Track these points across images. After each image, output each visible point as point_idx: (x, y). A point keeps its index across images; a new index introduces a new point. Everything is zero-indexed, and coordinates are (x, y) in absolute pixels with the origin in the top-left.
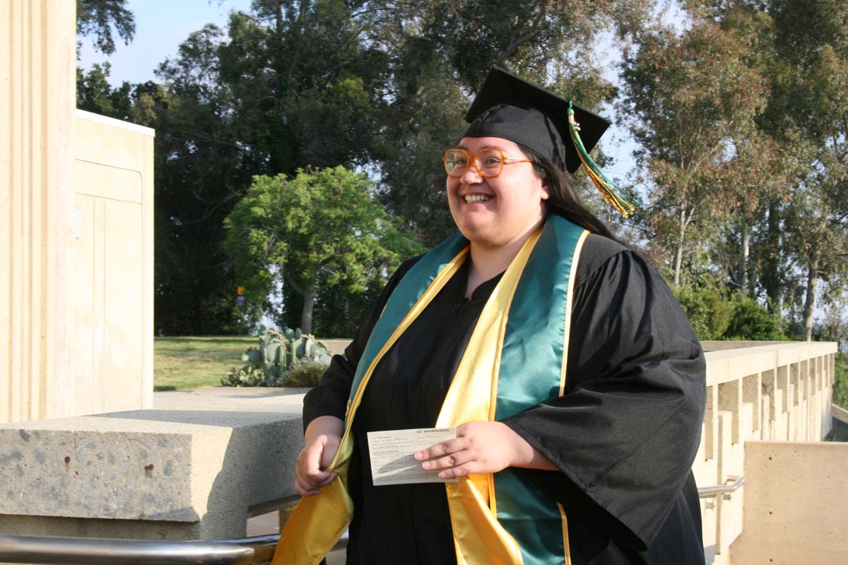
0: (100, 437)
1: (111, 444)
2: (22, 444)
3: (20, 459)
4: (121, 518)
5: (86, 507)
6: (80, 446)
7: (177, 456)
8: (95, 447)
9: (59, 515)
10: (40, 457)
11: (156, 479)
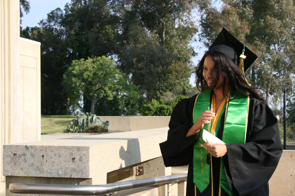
0: (55, 148)
1: (59, 150)
2: (26, 150)
3: (25, 156)
4: (63, 177)
5: (50, 173)
6: (48, 151)
7: (84, 154)
8: (53, 151)
9: (40, 176)
10: (33, 156)
11: (76, 163)
